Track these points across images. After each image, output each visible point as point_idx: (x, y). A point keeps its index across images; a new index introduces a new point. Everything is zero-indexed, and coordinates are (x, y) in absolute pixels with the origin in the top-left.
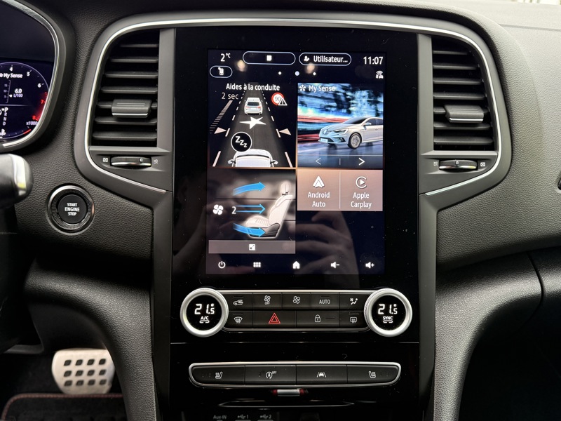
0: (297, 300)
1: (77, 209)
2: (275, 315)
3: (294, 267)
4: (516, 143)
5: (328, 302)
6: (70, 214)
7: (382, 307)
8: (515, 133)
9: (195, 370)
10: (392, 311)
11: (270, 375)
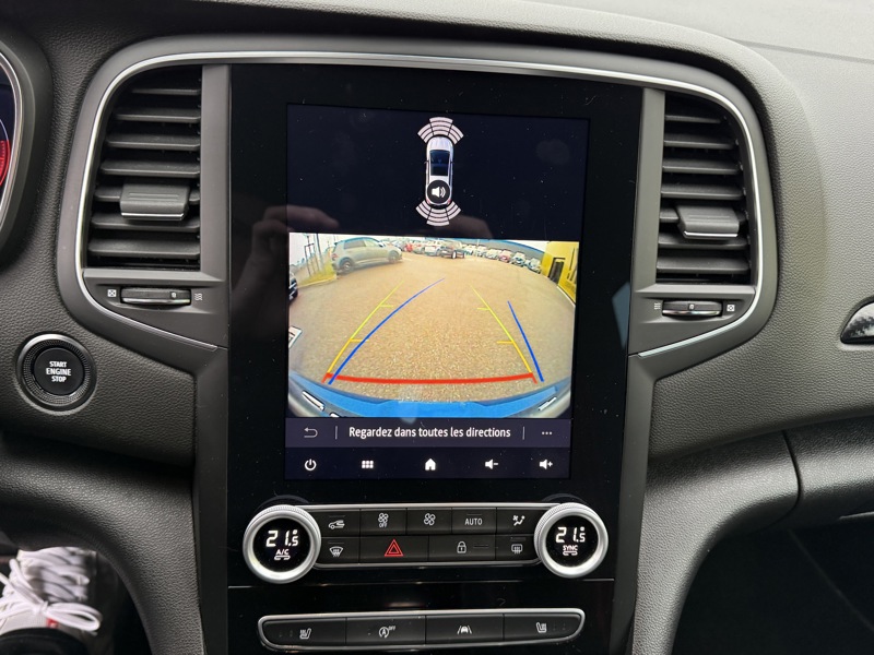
0: (429, 520)
1: (67, 372)
2: (394, 544)
3: (427, 468)
4: (785, 273)
5: (480, 521)
6: (54, 379)
7: (562, 531)
8: (785, 258)
9: (268, 627)
10: (578, 537)
11: (384, 632)
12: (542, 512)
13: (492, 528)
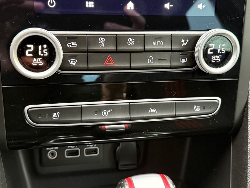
3: (128, 8)
5: (161, 43)
9: (31, 112)
11: (105, 113)
12: (198, 37)
13: (168, 47)
